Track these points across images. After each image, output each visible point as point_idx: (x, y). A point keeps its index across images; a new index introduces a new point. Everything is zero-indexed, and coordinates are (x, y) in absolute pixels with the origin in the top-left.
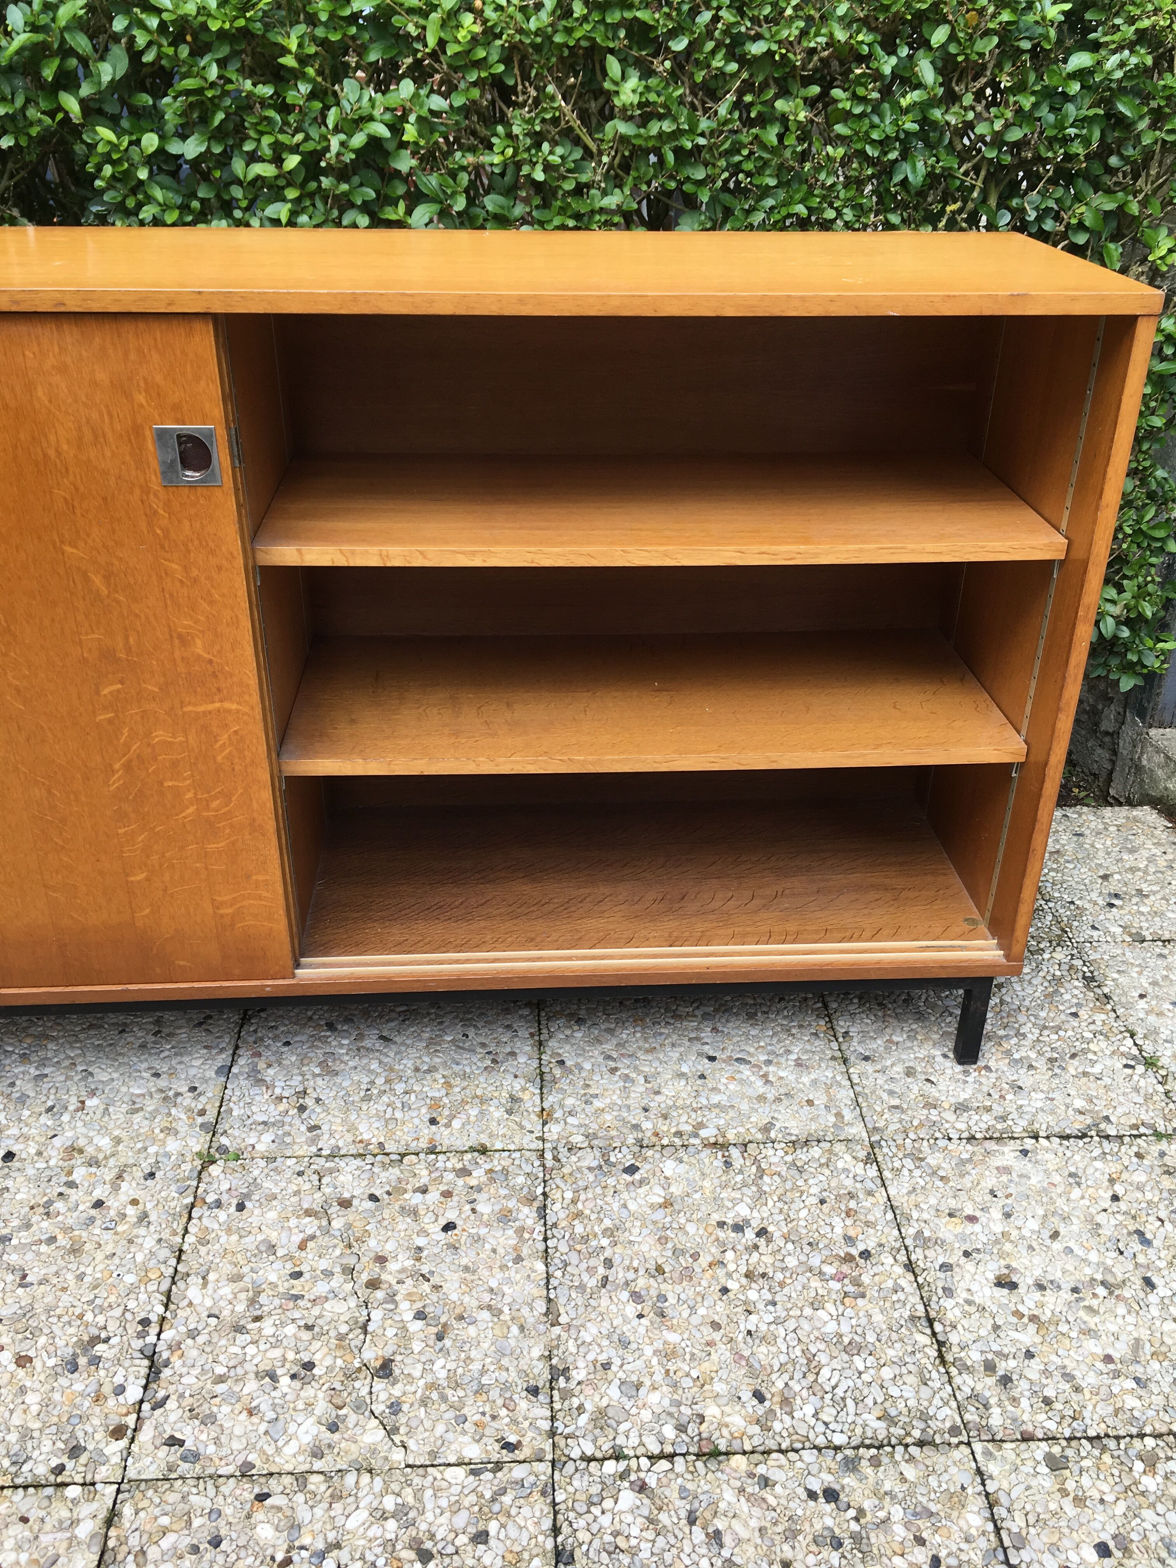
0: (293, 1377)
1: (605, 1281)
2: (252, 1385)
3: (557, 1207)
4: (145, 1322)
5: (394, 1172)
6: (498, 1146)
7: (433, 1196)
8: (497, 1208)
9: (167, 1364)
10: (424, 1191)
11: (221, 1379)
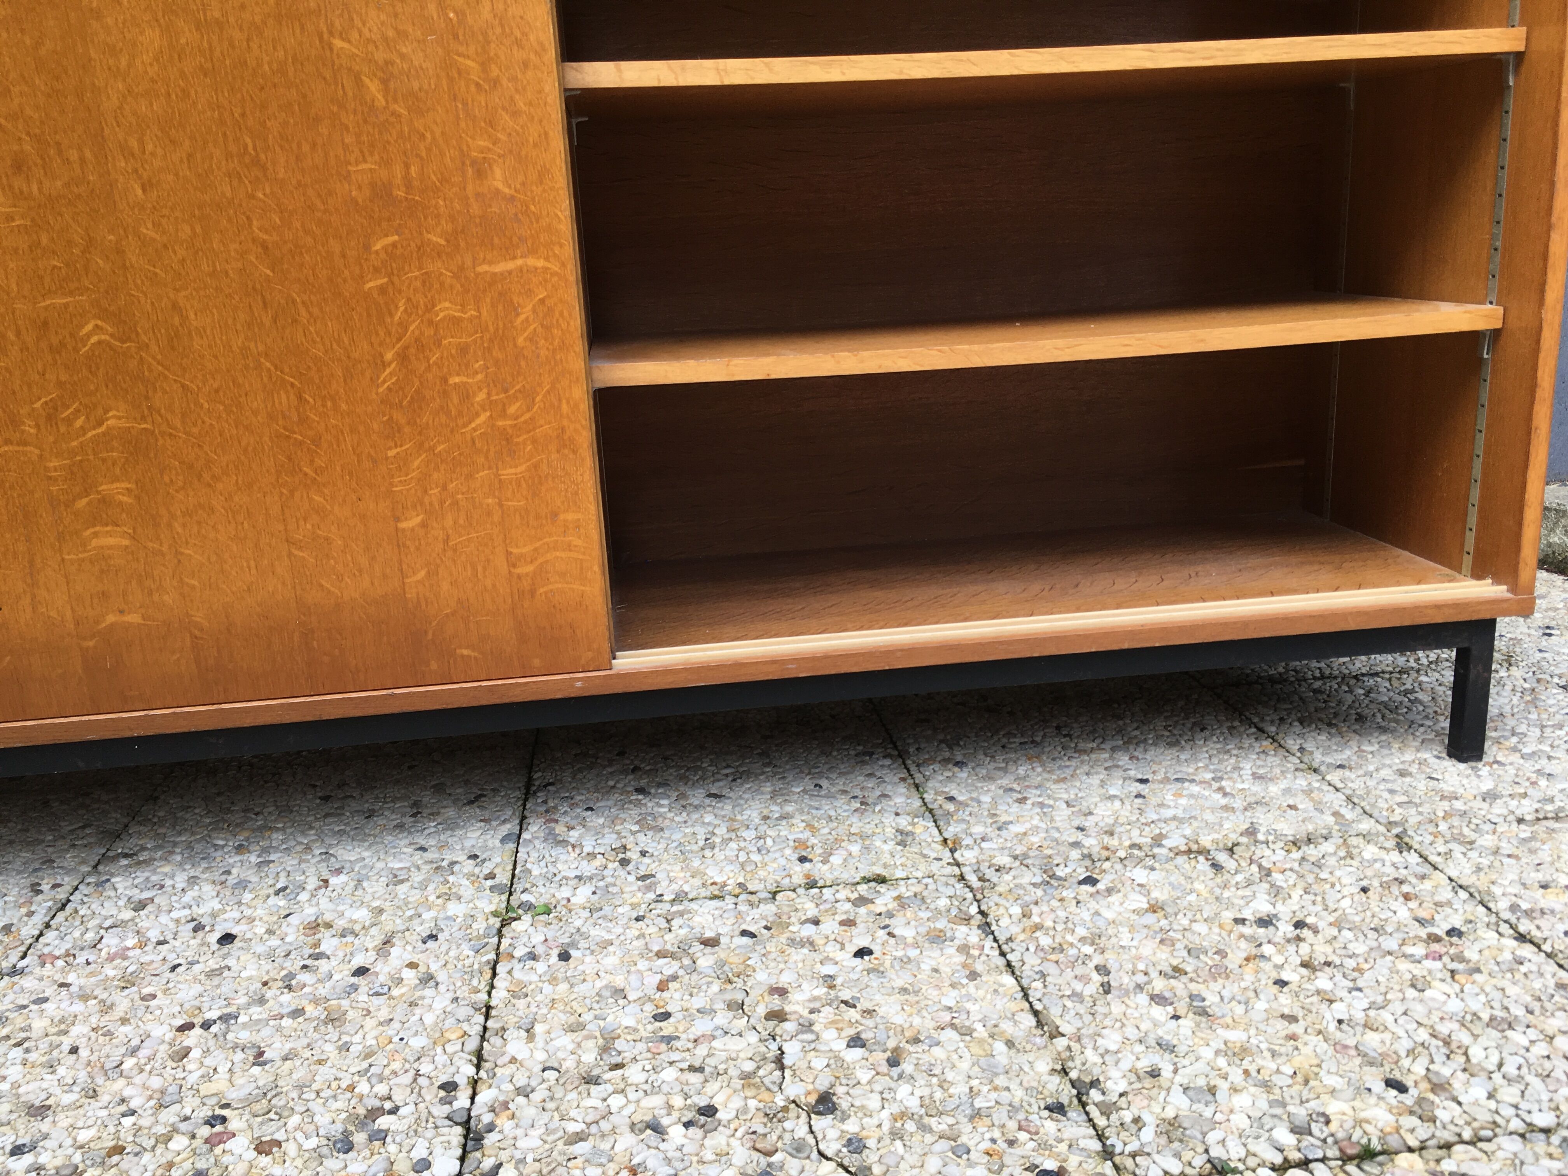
0: (687, 1125)
1: (1107, 989)
2: (626, 1141)
3: (1005, 922)
4: (450, 1087)
5: (769, 909)
6: (900, 874)
7: (830, 926)
8: (923, 930)
9: (491, 1128)
10: (816, 922)
11: (579, 1137)
